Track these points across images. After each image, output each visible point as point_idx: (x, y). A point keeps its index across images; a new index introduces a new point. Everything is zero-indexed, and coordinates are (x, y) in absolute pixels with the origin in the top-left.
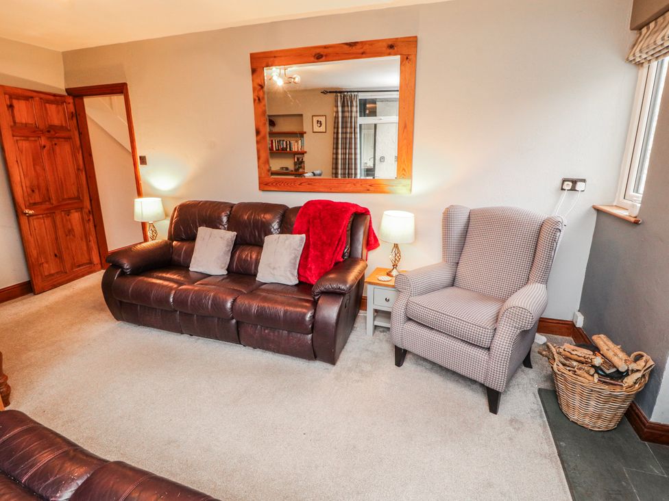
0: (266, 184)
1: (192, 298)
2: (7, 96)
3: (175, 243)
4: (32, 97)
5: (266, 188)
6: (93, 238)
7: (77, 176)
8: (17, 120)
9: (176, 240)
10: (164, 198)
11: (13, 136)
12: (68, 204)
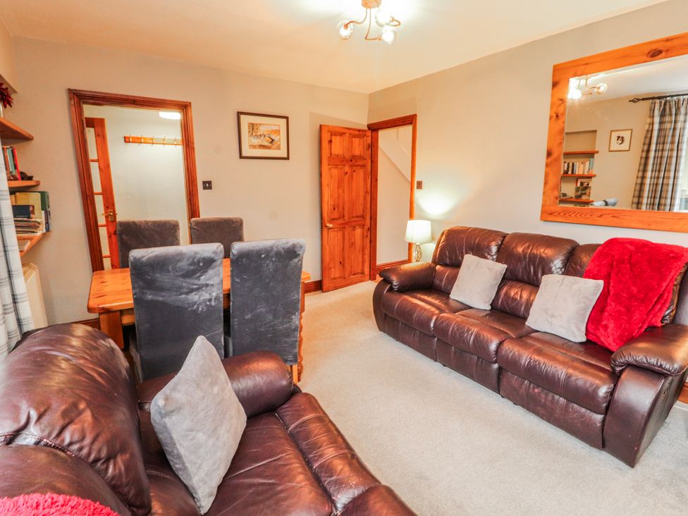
0: (551, 214)
1: (453, 328)
2: (329, 134)
3: (438, 267)
4: (344, 133)
5: (550, 218)
6: (367, 252)
7: (365, 198)
8: (333, 153)
9: (440, 265)
10: (433, 222)
11: (329, 165)
12: (355, 221)
